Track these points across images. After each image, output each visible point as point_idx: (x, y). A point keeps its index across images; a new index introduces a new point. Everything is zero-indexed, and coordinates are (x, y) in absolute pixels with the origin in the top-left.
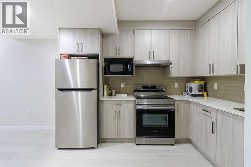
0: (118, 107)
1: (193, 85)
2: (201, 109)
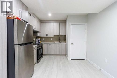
1: (39, 39)
2: (48, 45)
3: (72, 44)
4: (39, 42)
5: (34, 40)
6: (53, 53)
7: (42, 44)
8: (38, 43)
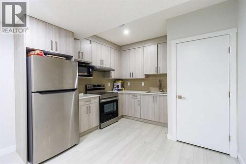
0: (88, 103)
1: (119, 84)
2: (131, 96)
3: (180, 97)
4: (118, 90)
5: (109, 85)
6: (142, 115)
7: (117, 93)
8: (116, 91)
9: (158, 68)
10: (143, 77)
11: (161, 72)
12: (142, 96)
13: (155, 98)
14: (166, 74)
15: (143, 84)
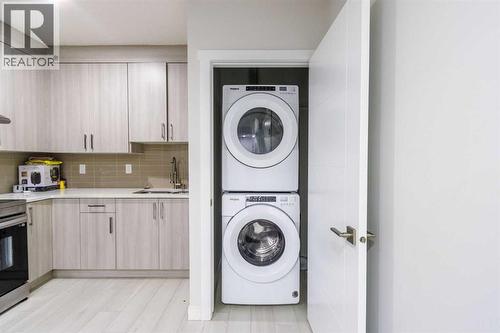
2: (83, 207)
4: (39, 189)
9: (167, 126)
10: (126, 149)
11: (177, 139)
12: (120, 205)
13: (158, 206)
14: (186, 145)
15: (129, 169)
